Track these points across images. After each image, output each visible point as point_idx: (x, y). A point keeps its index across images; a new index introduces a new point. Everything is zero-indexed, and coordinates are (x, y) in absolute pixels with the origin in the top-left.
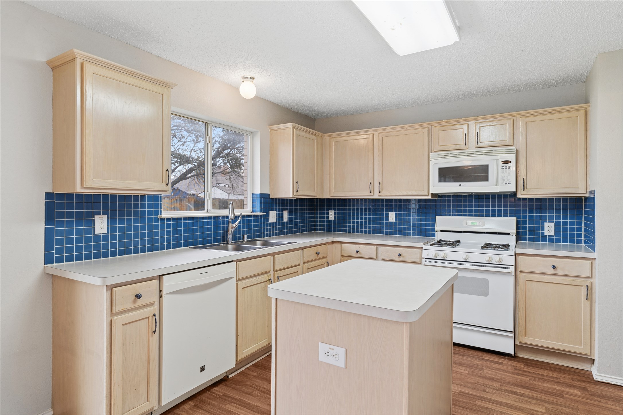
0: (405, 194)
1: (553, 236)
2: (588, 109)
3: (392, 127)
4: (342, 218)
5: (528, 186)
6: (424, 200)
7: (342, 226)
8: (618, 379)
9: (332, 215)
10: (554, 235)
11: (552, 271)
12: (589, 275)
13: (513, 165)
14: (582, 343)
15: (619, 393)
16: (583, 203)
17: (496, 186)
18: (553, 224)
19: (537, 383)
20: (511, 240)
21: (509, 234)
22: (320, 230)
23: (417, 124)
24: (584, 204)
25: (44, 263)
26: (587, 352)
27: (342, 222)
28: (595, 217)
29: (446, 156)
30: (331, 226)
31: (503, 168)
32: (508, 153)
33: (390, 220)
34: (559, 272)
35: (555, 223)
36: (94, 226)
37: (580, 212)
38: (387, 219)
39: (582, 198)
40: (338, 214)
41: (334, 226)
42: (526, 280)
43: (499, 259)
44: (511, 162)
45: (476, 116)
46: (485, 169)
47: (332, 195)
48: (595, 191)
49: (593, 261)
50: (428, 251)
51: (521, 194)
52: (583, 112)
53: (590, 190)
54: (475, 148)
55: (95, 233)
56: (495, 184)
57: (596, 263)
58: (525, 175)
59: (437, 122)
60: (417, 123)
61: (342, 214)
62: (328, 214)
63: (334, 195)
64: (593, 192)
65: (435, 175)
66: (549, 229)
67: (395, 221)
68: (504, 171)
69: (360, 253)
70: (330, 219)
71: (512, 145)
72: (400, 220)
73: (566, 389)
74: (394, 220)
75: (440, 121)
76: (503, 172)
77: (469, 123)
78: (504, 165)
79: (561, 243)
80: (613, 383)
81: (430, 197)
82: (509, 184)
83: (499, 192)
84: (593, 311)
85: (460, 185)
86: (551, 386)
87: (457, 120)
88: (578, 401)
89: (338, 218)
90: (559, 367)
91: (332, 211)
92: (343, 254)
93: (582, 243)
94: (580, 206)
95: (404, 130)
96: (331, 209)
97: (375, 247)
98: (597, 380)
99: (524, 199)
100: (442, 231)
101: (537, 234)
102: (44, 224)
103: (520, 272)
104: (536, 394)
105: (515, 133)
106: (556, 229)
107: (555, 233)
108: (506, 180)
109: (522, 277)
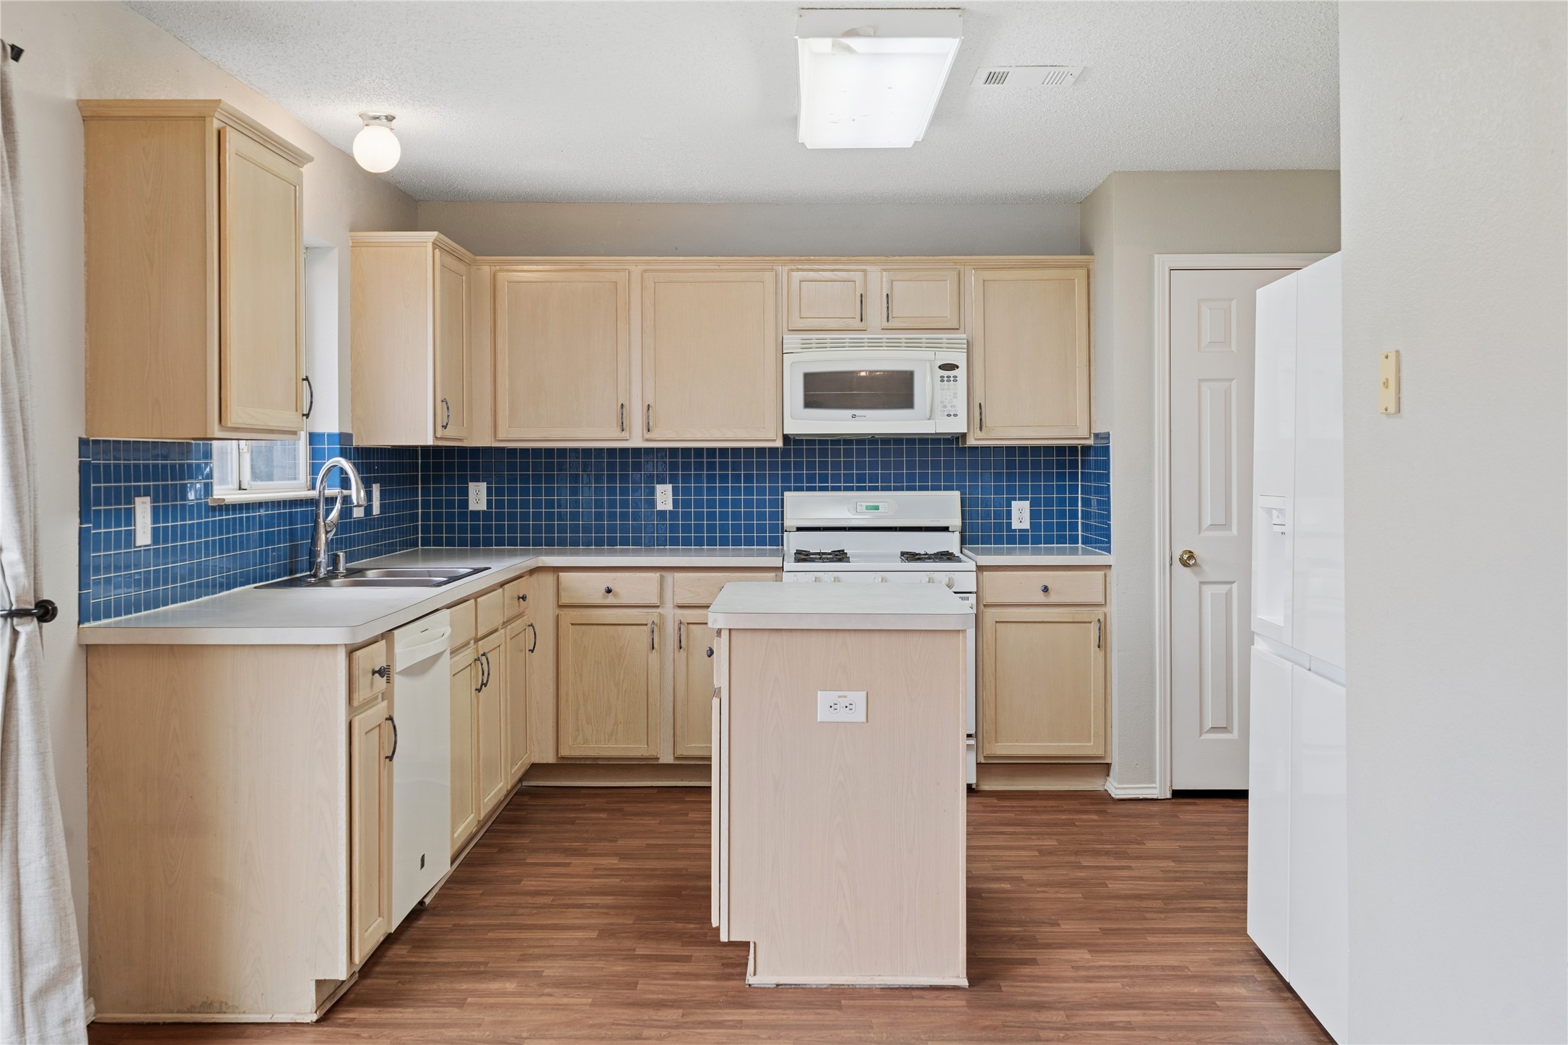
0: (717, 435)
1: (1027, 530)
2: (1091, 267)
3: (681, 258)
4: (512, 504)
5: (988, 422)
6: (761, 451)
7: (512, 529)
8: (1148, 788)
9: (478, 496)
10: (1029, 527)
11: (1041, 598)
12: (1101, 600)
13: (961, 373)
14: (1092, 735)
15: (1152, 808)
16: (1080, 458)
17: (929, 419)
18: (1028, 503)
19: (1029, 817)
20: (951, 542)
21: (946, 529)
22: (438, 542)
23: (748, 258)
24: (1082, 460)
25: (77, 619)
26: (1100, 752)
27: (512, 517)
28: (1109, 485)
29: (821, 346)
30: (475, 529)
31: (942, 381)
32: (951, 347)
33: (660, 507)
34: (1053, 598)
35: (1030, 502)
36: (135, 526)
37: (1074, 477)
38: (652, 503)
39: (1077, 447)
40: (500, 492)
41: (488, 529)
42: (996, 622)
43: (947, 580)
44: (958, 367)
45: (883, 256)
46: (906, 380)
47: (501, 435)
48: (1109, 435)
49: (1108, 571)
50: (796, 576)
51: (976, 439)
52: (1084, 272)
53: (1097, 432)
54: (883, 329)
55: (137, 545)
56: (928, 417)
57: (1113, 574)
58: (983, 397)
59: (797, 258)
60: (746, 256)
61: (512, 492)
62: (465, 492)
63: (511, 436)
64: (1106, 437)
65: (795, 391)
66: (1021, 515)
67: (671, 509)
68: (945, 387)
69: (616, 595)
70: (473, 506)
71: (957, 329)
72: (686, 504)
73: (1077, 817)
74: (669, 507)
75: (803, 258)
76: (943, 389)
77: (868, 268)
78: (946, 373)
79: (1042, 545)
80: (1141, 797)
81: (779, 444)
82: (955, 415)
83: (936, 434)
84: (1108, 669)
85: (854, 416)
86: (1052, 817)
87: (843, 258)
88: (1098, 826)
89: (500, 504)
90: (1055, 793)
91: (478, 484)
92: (564, 601)
93: (1078, 543)
94: (1074, 464)
95: (712, 271)
96: (476, 479)
97: (658, 574)
98: (1117, 797)
99: (986, 449)
100: (799, 529)
101: (999, 527)
102: (78, 520)
103: (984, 605)
104: (1034, 830)
105: (962, 303)
106: (1034, 515)
107: (1031, 523)
108: (949, 408)
109: (990, 615)
